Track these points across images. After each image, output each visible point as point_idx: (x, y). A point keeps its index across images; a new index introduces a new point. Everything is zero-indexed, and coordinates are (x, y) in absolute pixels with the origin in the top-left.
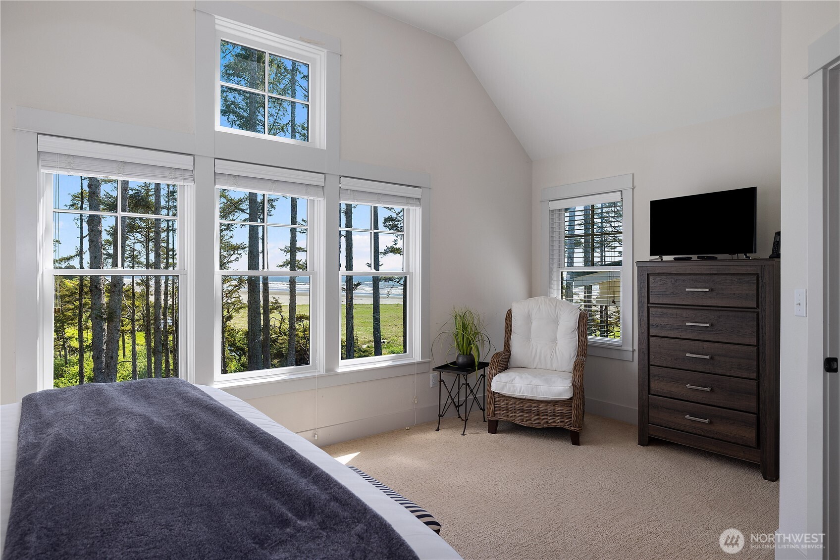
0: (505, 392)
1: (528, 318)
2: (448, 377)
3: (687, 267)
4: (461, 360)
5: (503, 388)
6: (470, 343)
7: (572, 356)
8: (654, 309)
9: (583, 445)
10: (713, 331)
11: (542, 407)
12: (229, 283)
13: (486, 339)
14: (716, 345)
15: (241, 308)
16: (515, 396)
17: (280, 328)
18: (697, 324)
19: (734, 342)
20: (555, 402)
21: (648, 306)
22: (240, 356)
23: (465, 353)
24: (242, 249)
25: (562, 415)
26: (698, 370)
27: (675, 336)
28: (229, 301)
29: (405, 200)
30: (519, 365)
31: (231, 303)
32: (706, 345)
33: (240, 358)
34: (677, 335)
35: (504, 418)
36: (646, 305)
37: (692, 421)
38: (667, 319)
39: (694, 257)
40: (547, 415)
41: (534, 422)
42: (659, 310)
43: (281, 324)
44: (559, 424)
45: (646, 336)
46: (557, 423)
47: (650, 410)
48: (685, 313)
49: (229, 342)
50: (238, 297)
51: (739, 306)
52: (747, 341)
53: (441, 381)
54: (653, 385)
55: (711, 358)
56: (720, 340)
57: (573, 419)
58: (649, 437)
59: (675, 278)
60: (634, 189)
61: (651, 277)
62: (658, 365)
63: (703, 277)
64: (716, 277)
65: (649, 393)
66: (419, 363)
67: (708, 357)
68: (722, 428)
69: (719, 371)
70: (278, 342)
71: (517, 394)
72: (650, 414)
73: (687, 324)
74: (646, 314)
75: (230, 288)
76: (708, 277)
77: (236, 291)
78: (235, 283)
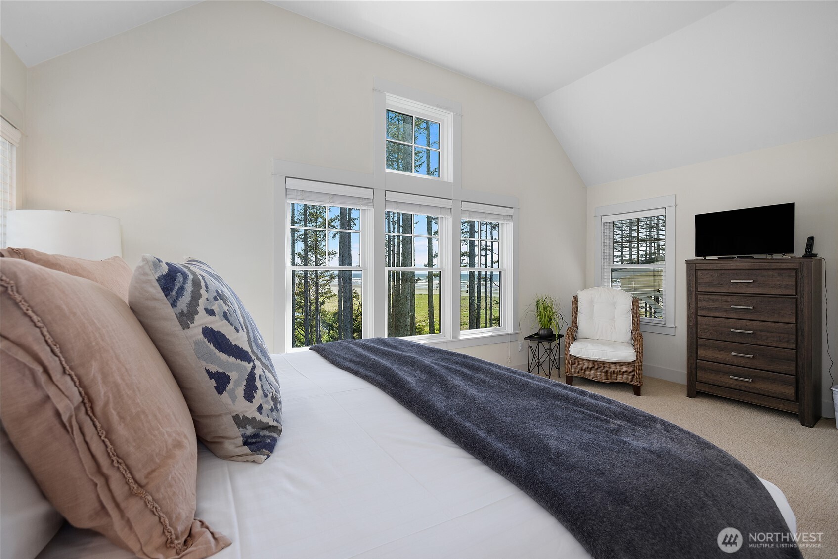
0: (581, 356)
1: (592, 302)
2: (534, 344)
3: (731, 264)
4: (542, 332)
5: (579, 353)
6: (550, 320)
7: (628, 331)
8: (702, 296)
9: (642, 395)
10: (755, 312)
11: (611, 367)
12: (323, 279)
13: (560, 317)
14: (758, 323)
15: (331, 296)
16: (588, 359)
17: (358, 311)
18: (741, 307)
19: (775, 321)
20: (622, 364)
21: (696, 294)
22: (329, 330)
23: (546, 327)
24: (333, 254)
25: (627, 373)
26: (742, 342)
27: (720, 316)
28: (323, 291)
29: (502, 217)
30: (585, 337)
31: (325, 293)
32: (748, 323)
33: (329, 332)
34: (723, 315)
35: (580, 374)
36: (694, 293)
37: (736, 380)
38: (713, 304)
39: (736, 256)
40: (614, 373)
41: (604, 378)
42: (706, 296)
43: (359, 307)
44: (624, 380)
45: (694, 316)
46: (622, 379)
47: (698, 371)
48: (729, 299)
49: (322, 320)
50: (329, 289)
51: (780, 293)
52: (787, 320)
53: (529, 347)
54: (700, 353)
55: (753, 333)
56: (762, 319)
57: (635, 376)
58: (696, 391)
59: (720, 272)
60: (677, 207)
61: (699, 272)
62: (705, 337)
63: (747, 271)
64: (758, 271)
65: (697, 358)
66: (511, 334)
67: (751, 332)
68: (762, 386)
69: (760, 342)
70: (357, 321)
71: (590, 357)
72: (698, 375)
73: (732, 307)
74: (694, 299)
75: (324, 282)
76: (750, 272)
77: (328, 284)
78: (328, 278)
